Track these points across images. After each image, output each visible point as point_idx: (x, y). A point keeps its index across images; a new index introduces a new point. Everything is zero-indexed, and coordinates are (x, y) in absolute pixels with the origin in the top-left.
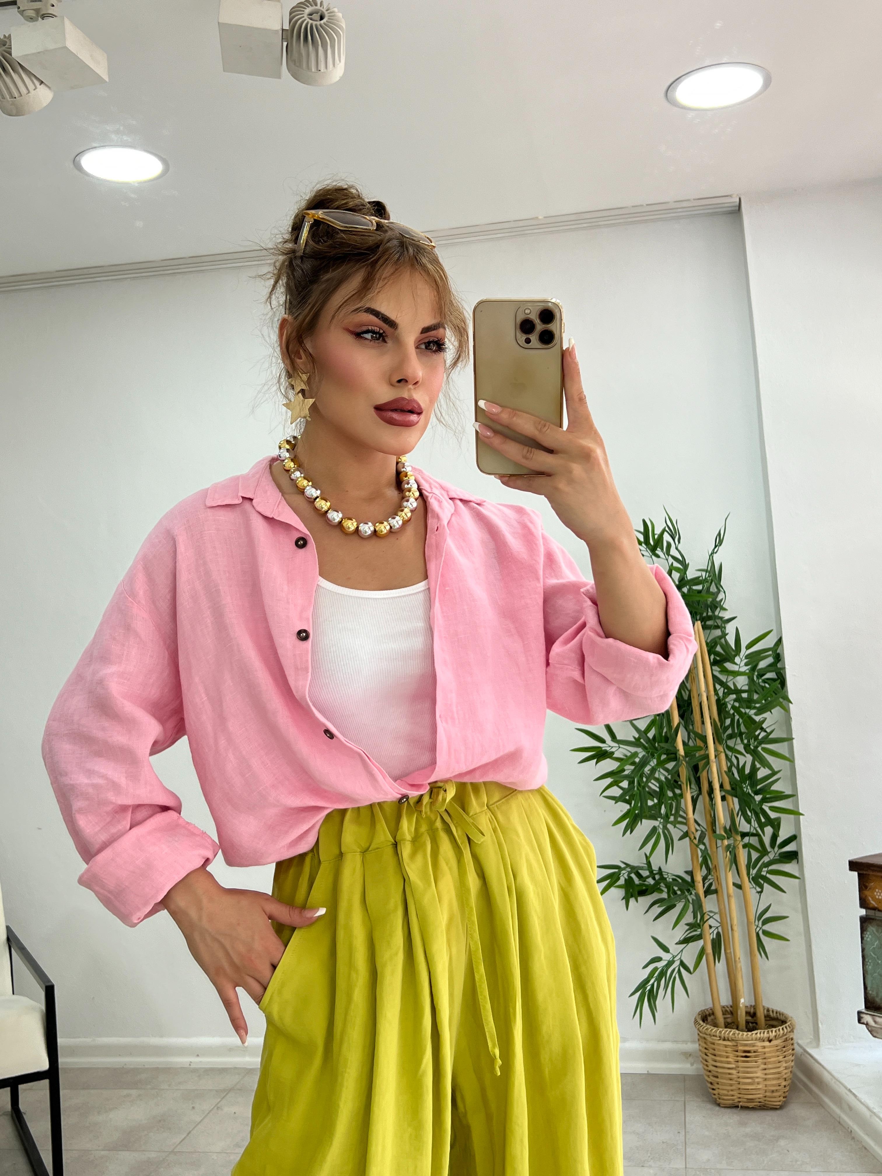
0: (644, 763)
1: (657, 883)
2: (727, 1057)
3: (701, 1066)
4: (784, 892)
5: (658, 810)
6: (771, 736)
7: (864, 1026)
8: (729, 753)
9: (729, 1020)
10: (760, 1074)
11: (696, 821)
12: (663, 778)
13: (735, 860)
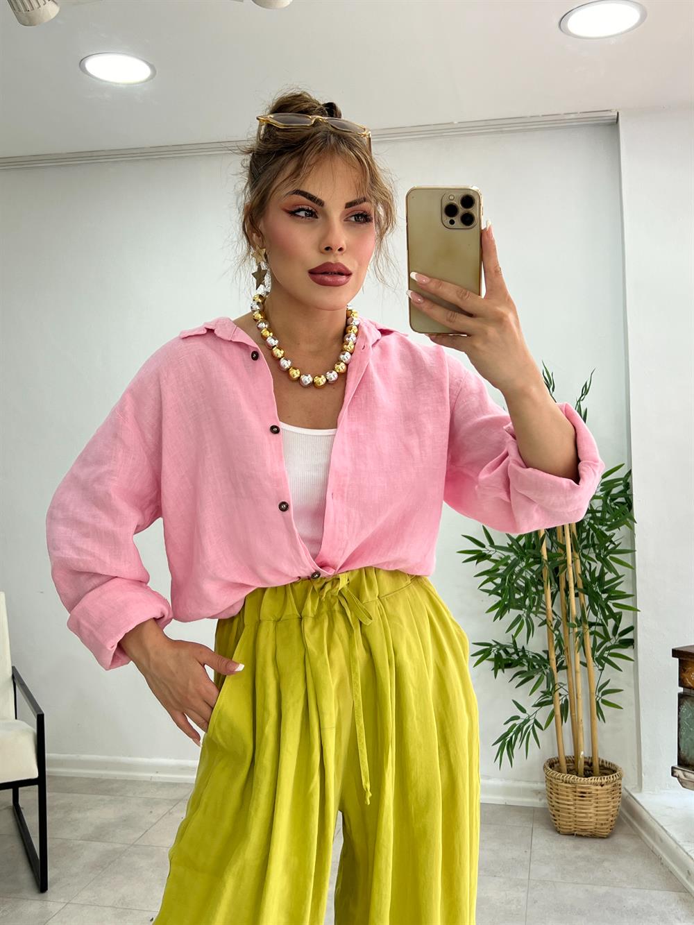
0: (515, 564)
1: (520, 659)
2: (567, 796)
3: (546, 801)
4: (620, 670)
5: (523, 602)
6: (617, 548)
7: (676, 779)
8: (584, 560)
9: (571, 768)
10: (592, 810)
11: (553, 612)
12: (529, 577)
13: (583, 643)
